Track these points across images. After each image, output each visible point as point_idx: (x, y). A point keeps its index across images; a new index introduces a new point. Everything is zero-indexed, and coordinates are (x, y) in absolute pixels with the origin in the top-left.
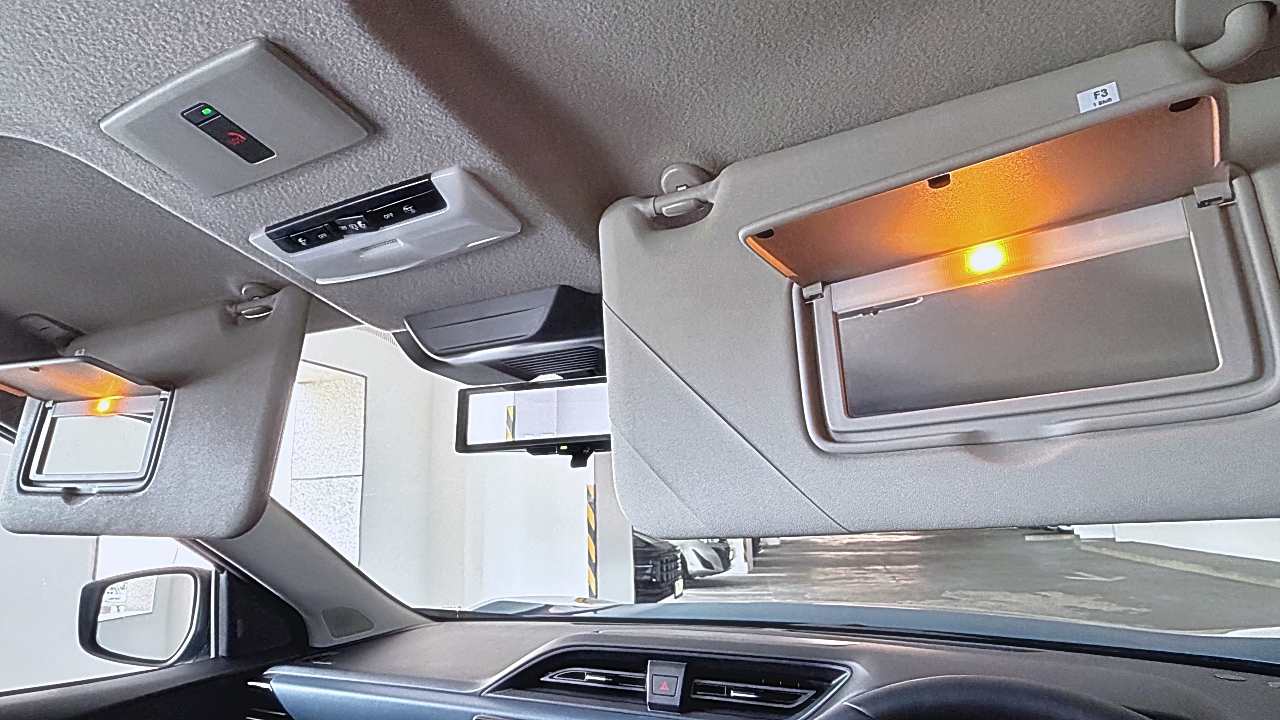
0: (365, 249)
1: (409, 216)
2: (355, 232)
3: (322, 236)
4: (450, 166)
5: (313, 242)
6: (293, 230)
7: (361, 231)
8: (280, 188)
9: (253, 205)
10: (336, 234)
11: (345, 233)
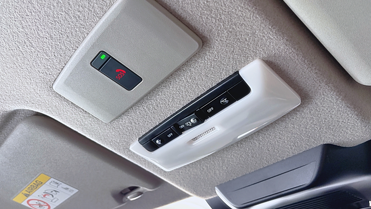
0: (195, 139)
1: (225, 106)
2: (190, 127)
3: (170, 136)
4: (253, 59)
5: (165, 140)
6: (153, 136)
7: (194, 125)
8: (145, 108)
9: (131, 124)
10: (178, 131)
11: (183, 130)
